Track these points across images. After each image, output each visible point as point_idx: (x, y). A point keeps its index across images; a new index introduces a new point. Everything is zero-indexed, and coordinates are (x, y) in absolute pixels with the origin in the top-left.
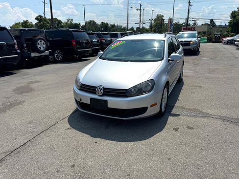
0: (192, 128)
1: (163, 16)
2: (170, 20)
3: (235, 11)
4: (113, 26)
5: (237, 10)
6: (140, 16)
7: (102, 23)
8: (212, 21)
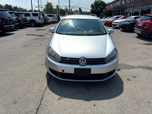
0: (136, 77)
1: (52, 4)
2: (57, 6)
3: (93, 4)
4: (16, 8)
5: (94, 4)
6: (38, 2)
7: (6, 5)
8: (80, 9)
